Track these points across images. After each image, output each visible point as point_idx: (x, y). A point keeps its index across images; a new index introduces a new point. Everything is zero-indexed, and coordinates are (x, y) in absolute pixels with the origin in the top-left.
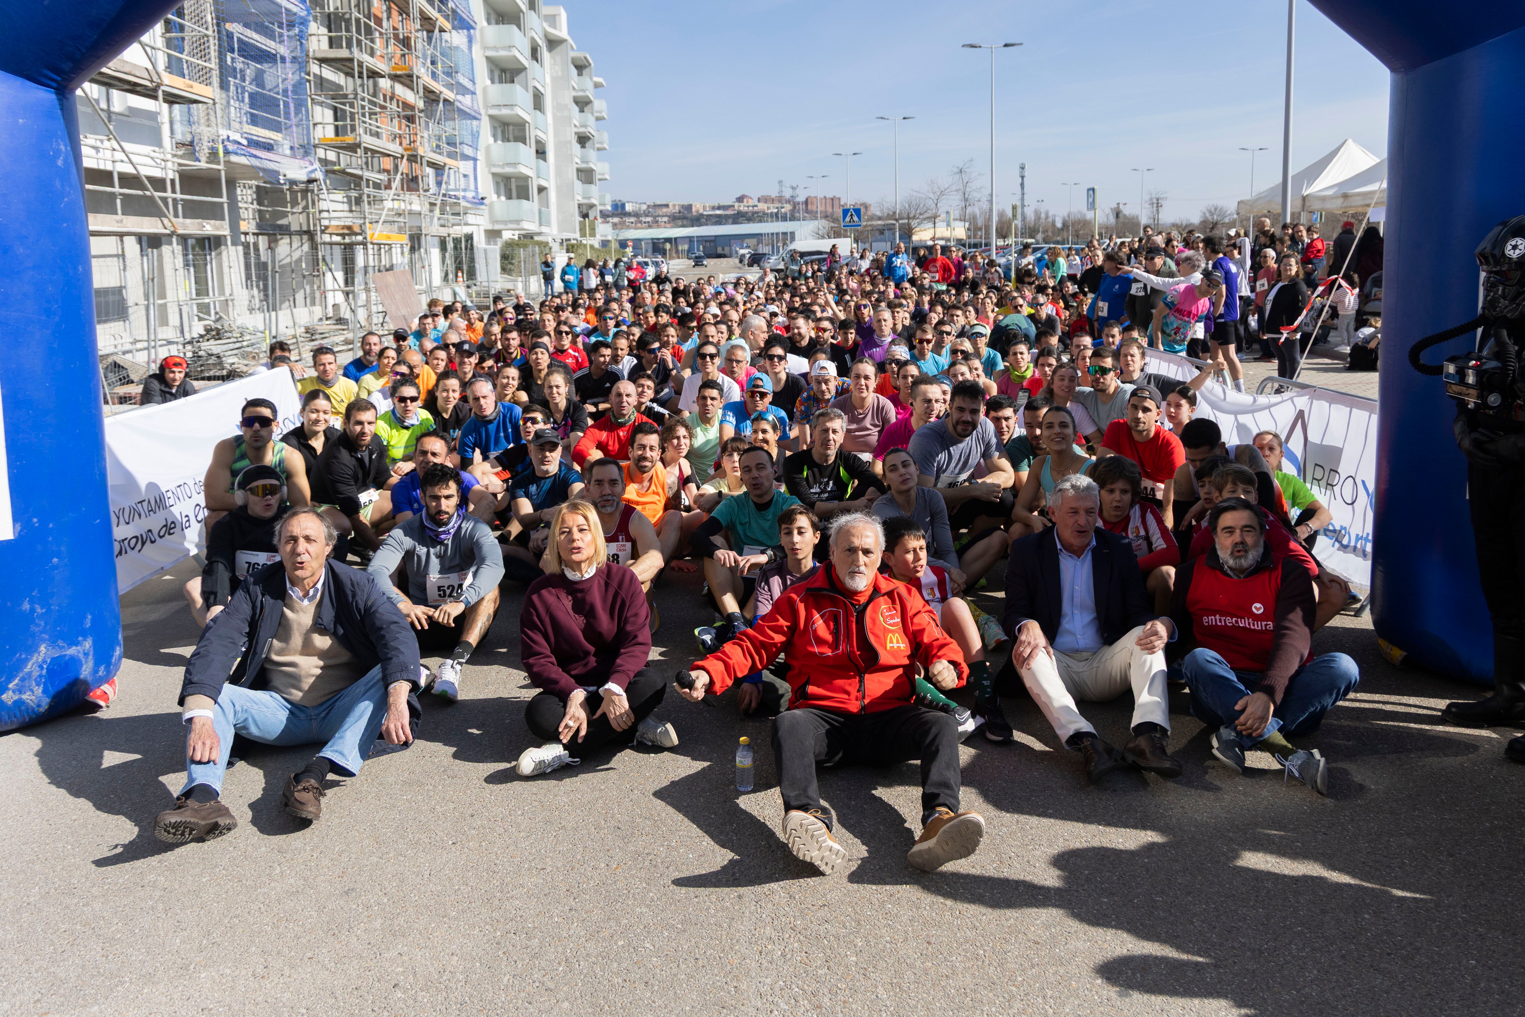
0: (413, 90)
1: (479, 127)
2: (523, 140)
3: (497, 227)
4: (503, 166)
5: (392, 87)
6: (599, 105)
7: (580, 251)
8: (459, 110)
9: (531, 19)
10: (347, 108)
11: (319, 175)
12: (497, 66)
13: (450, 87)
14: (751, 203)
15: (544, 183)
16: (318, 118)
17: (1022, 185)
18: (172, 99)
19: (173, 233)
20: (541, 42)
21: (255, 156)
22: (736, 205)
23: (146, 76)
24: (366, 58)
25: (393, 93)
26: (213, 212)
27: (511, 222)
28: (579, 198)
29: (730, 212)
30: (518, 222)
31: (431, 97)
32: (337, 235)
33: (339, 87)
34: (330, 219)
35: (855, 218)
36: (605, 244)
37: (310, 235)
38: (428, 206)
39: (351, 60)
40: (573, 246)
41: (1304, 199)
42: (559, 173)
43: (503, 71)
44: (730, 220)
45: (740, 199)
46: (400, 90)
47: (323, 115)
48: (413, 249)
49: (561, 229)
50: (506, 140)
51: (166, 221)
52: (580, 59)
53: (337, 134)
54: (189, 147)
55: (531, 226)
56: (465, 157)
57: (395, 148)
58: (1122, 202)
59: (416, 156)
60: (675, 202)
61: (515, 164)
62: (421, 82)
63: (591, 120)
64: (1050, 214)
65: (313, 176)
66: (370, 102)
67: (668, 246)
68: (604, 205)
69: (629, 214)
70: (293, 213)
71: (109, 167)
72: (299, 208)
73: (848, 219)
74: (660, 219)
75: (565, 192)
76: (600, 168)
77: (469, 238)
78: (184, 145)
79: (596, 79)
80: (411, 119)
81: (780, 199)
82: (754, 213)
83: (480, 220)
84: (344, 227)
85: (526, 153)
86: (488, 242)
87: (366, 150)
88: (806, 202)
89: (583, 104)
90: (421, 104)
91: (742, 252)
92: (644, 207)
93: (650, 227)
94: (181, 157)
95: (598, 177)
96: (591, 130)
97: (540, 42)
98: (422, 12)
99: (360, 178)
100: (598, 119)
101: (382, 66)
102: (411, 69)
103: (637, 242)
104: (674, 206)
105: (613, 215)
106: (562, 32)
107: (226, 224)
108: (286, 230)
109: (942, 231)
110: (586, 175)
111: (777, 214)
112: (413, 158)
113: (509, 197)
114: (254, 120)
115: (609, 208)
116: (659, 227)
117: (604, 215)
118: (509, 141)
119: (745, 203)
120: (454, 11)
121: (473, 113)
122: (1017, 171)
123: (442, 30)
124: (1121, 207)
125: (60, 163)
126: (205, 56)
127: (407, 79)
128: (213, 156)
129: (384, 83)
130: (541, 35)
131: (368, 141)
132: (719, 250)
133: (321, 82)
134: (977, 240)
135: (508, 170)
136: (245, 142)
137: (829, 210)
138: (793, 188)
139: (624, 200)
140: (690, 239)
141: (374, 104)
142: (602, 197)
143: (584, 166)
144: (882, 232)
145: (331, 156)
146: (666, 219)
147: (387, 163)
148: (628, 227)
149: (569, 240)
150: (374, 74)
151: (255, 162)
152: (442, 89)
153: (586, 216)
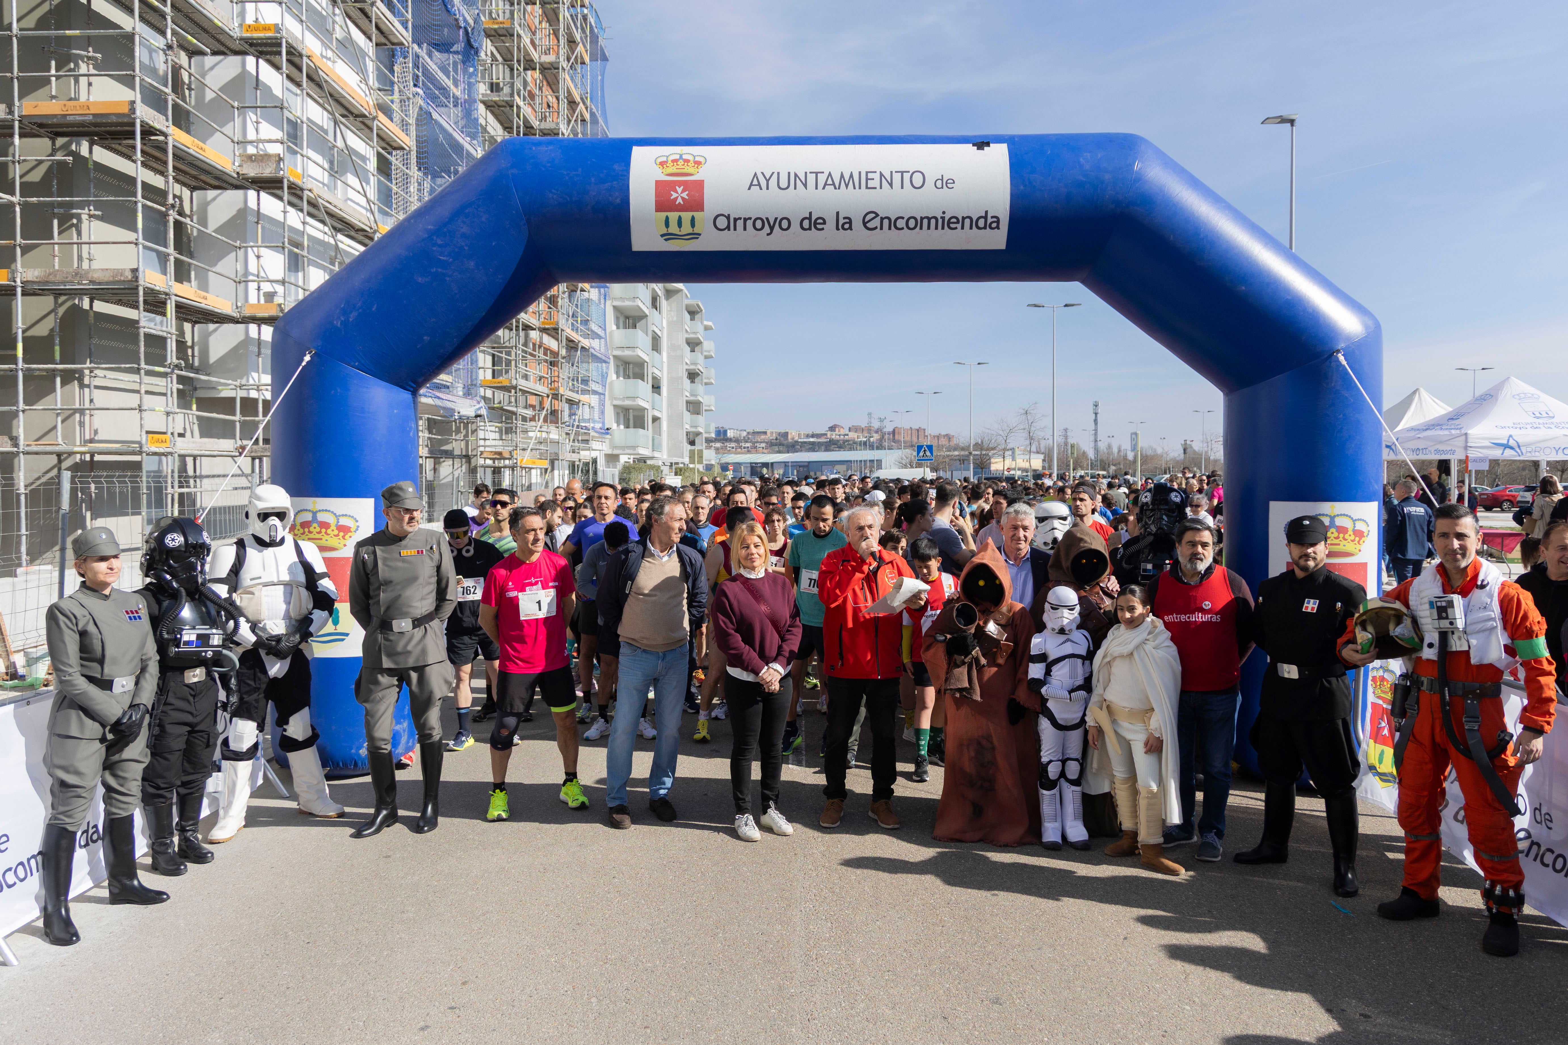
0: (557, 340)
1: (606, 367)
2: (641, 376)
3: (616, 452)
4: (623, 399)
5: (541, 338)
6: (708, 346)
7: (687, 474)
8: (593, 355)
10: (503, 355)
11: (484, 412)
12: (622, 313)
13: (586, 335)
14: (842, 432)
15: (657, 414)
16: (481, 364)
17: (1096, 421)
20: (661, 294)
21: (439, 398)
22: (829, 433)
24: (522, 316)
25: (541, 342)
27: (628, 447)
28: (687, 426)
29: (822, 440)
30: (634, 447)
31: (572, 345)
32: (490, 459)
34: (485, 446)
35: (928, 453)
36: (709, 467)
37: (469, 459)
38: (564, 435)
40: (681, 470)
42: (670, 405)
43: (627, 317)
44: (823, 448)
45: (832, 429)
46: (547, 340)
47: (485, 361)
49: (670, 455)
50: (627, 376)
52: (693, 306)
53: (494, 377)
55: (644, 452)
56: (595, 393)
57: (541, 389)
59: (557, 395)
60: (773, 429)
61: (634, 398)
62: (564, 334)
63: (700, 359)
64: (1122, 449)
65: (479, 412)
66: (523, 351)
68: (709, 433)
69: (730, 440)
70: (456, 440)
72: (461, 436)
73: (921, 454)
74: (758, 445)
75: (675, 421)
76: (707, 400)
77: (595, 461)
79: (706, 323)
80: (555, 364)
81: (869, 429)
82: (845, 441)
83: (603, 447)
84: (496, 453)
85: (644, 388)
86: (609, 465)
87: (517, 389)
88: (894, 432)
89: (693, 344)
90: (563, 352)
92: (744, 434)
93: (749, 452)
95: (705, 408)
96: (700, 367)
97: (659, 293)
99: (508, 412)
100: (706, 357)
101: (534, 322)
102: (557, 323)
103: (737, 465)
104: (772, 433)
105: (715, 440)
106: (678, 282)
108: (449, 454)
109: (1017, 463)
110: (694, 407)
111: (865, 443)
112: (556, 396)
113: (627, 426)
115: (713, 435)
116: (757, 452)
117: (709, 441)
118: (629, 377)
119: (837, 432)
121: (604, 358)
122: (1091, 408)
123: (582, 291)
125: (411, 434)
127: (554, 332)
129: (534, 335)
130: (660, 286)
131: (522, 383)
135: (628, 403)
137: (915, 439)
138: (881, 420)
139: (726, 427)
140: (785, 464)
141: (526, 352)
142: (707, 426)
143: (692, 398)
144: (958, 460)
145: (489, 393)
146: (763, 445)
147: (533, 400)
148: (730, 452)
149: (677, 463)
150: (527, 328)
151: (438, 402)
152: (581, 339)
153: (692, 443)
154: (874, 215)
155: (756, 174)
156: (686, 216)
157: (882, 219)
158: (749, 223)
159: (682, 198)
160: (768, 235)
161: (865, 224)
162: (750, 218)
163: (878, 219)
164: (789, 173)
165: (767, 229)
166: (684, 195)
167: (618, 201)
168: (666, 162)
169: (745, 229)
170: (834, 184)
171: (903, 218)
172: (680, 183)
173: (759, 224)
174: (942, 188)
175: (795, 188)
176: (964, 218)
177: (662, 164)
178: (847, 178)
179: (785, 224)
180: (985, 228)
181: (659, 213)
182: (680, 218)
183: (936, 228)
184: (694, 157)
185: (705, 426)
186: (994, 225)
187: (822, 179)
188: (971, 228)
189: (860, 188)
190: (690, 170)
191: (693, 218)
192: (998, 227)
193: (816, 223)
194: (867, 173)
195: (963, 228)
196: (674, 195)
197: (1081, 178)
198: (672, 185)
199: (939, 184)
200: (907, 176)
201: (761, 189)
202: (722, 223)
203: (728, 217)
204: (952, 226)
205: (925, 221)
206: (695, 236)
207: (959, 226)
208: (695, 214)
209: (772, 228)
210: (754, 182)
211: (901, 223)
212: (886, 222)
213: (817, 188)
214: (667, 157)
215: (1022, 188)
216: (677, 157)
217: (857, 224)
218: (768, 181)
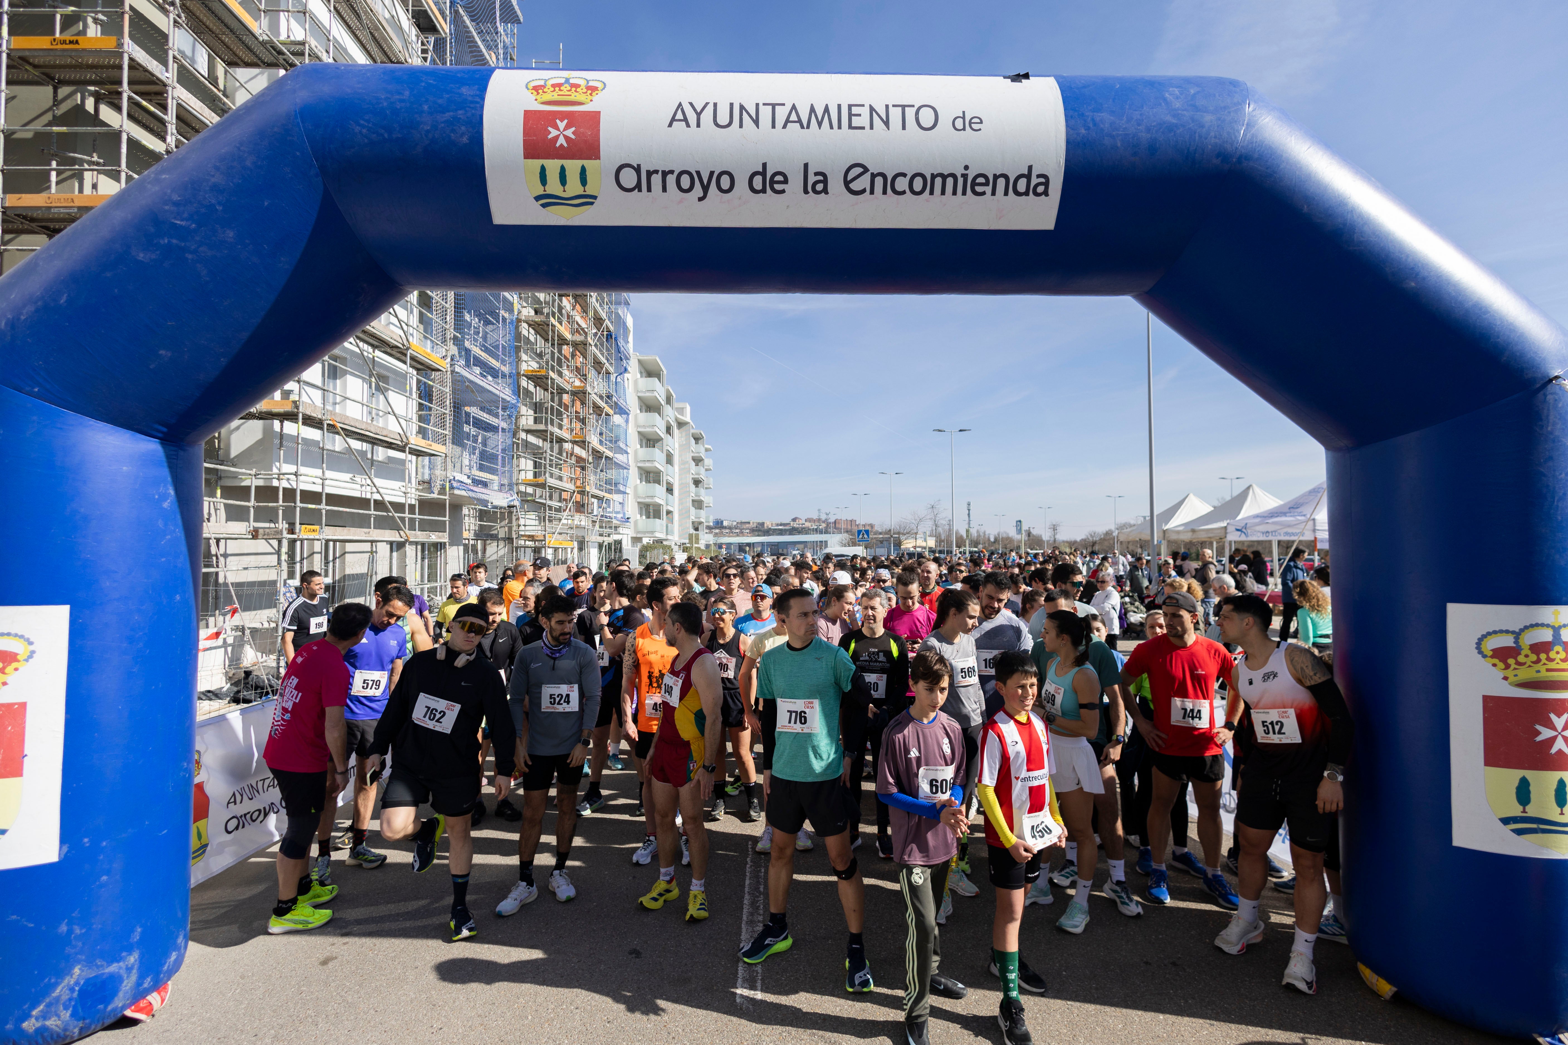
0: (585, 450)
1: (628, 473)
2: (658, 481)
3: (639, 536)
4: (644, 498)
5: (573, 449)
6: (708, 462)
8: (615, 463)
9: (668, 410)
10: (543, 461)
11: (517, 503)
12: (644, 437)
13: (610, 449)
14: (801, 522)
15: (670, 509)
16: (522, 467)
17: (969, 515)
18: (418, 453)
19: (407, 541)
20: (674, 425)
21: (472, 491)
22: (792, 523)
23: (398, 437)
24: (556, 430)
25: (573, 452)
26: (438, 527)
27: (648, 532)
28: (693, 518)
29: (787, 528)
30: (652, 532)
31: (597, 455)
32: (529, 541)
33: (539, 447)
34: (525, 531)
35: (866, 536)
36: (708, 546)
37: (509, 540)
38: (590, 523)
39: (546, 431)
41: (1164, 532)
42: (681, 503)
43: (648, 440)
44: (788, 533)
45: (794, 520)
46: (578, 450)
47: (526, 464)
48: (581, 549)
49: (680, 537)
50: (648, 481)
51: (402, 533)
52: (697, 434)
53: (534, 477)
54: (427, 484)
55: (661, 535)
56: (619, 492)
57: (570, 486)
58: (1032, 526)
59: (584, 491)
60: (754, 520)
61: (652, 497)
62: (591, 445)
63: (702, 470)
65: (514, 503)
66: (557, 457)
67: (747, 549)
68: (709, 522)
69: (725, 528)
70: (501, 526)
71: (368, 496)
72: (504, 524)
73: (861, 536)
74: (744, 531)
75: (684, 514)
76: (707, 499)
77: (619, 542)
78: (424, 482)
79: (706, 446)
80: (583, 468)
81: (819, 520)
82: (803, 528)
83: (625, 531)
84: (534, 536)
85: (660, 490)
86: (633, 546)
87: (551, 488)
88: (835, 522)
89: (698, 461)
90: (590, 459)
91: (795, 552)
92: (735, 523)
93: (738, 536)
94: (421, 491)
95: (705, 505)
96: (703, 476)
98: (594, 403)
99: (544, 504)
100: (706, 470)
101: (565, 435)
102: (585, 438)
103: (729, 545)
104: (753, 523)
105: (716, 528)
106: (687, 418)
107: (446, 535)
108: (495, 538)
109: (920, 542)
110: (698, 504)
111: (816, 530)
112: (582, 493)
113: (648, 517)
114: (481, 468)
115: (711, 524)
116: (743, 536)
117: (709, 528)
119: (797, 522)
120: (616, 403)
121: (626, 466)
122: (966, 506)
123: (607, 414)
124: (1032, 530)
125: (166, 505)
126: (443, 427)
127: (582, 443)
128: (442, 491)
129: (567, 446)
130: (673, 419)
131: (552, 482)
132: (780, 551)
133: (526, 443)
134: (941, 548)
135: (648, 500)
136: (469, 481)
137: (849, 527)
138: (827, 514)
139: (722, 519)
140: (762, 544)
141: (559, 459)
142: (707, 518)
143: (696, 498)
144: (882, 542)
145: (530, 490)
146: (748, 531)
147: (565, 496)
148: (725, 536)
150: (560, 441)
151: (471, 494)
152: (605, 450)
153: (697, 529)
154: (861, 170)
155: (680, 105)
156: (573, 166)
157: (873, 176)
158: (671, 180)
159: (566, 137)
160: (700, 199)
161: (847, 183)
162: (672, 172)
163: (867, 176)
164: (732, 105)
165: (698, 190)
166: (569, 133)
167: (465, 140)
168: (544, 86)
169: (664, 189)
170: (799, 121)
171: (904, 175)
172: (562, 116)
173: (685, 182)
174: (964, 129)
175: (741, 126)
176: (996, 177)
177: (536, 89)
178: (820, 112)
179: (725, 182)
180: (1026, 193)
181: (530, 161)
182: (563, 169)
183: (954, 193)
184: (588, 81)
185: (706, 517)
186: (1041, 189)
187: (782, 114)
188: (1006, 193)
189: (840, 127)
190: (580, 97)
191: (583, 170)
192: (1046, 193)
193: (772, 182)
194: (850, 106)
195: (993, 193)
196: (553, 133)
197: (1169, 118)
198: (550, 118)
199: (959, 124)
200: (910, 113)
201: (688, 125)
202: (629, 178)
203: (638, 169)
204: (979, 189)
205: (938, 181)
206: (588, 200)
207: (988, 189)
208: (587, 163)
209: (706, 189)
210: (678, 117)
211: (902, 184)
212: (879, 181)
213: (774, 127)
214: (546, 80)
215: (1083, 131)
216: (562, 81)
217: (836, 184)
218: (698, 114)
